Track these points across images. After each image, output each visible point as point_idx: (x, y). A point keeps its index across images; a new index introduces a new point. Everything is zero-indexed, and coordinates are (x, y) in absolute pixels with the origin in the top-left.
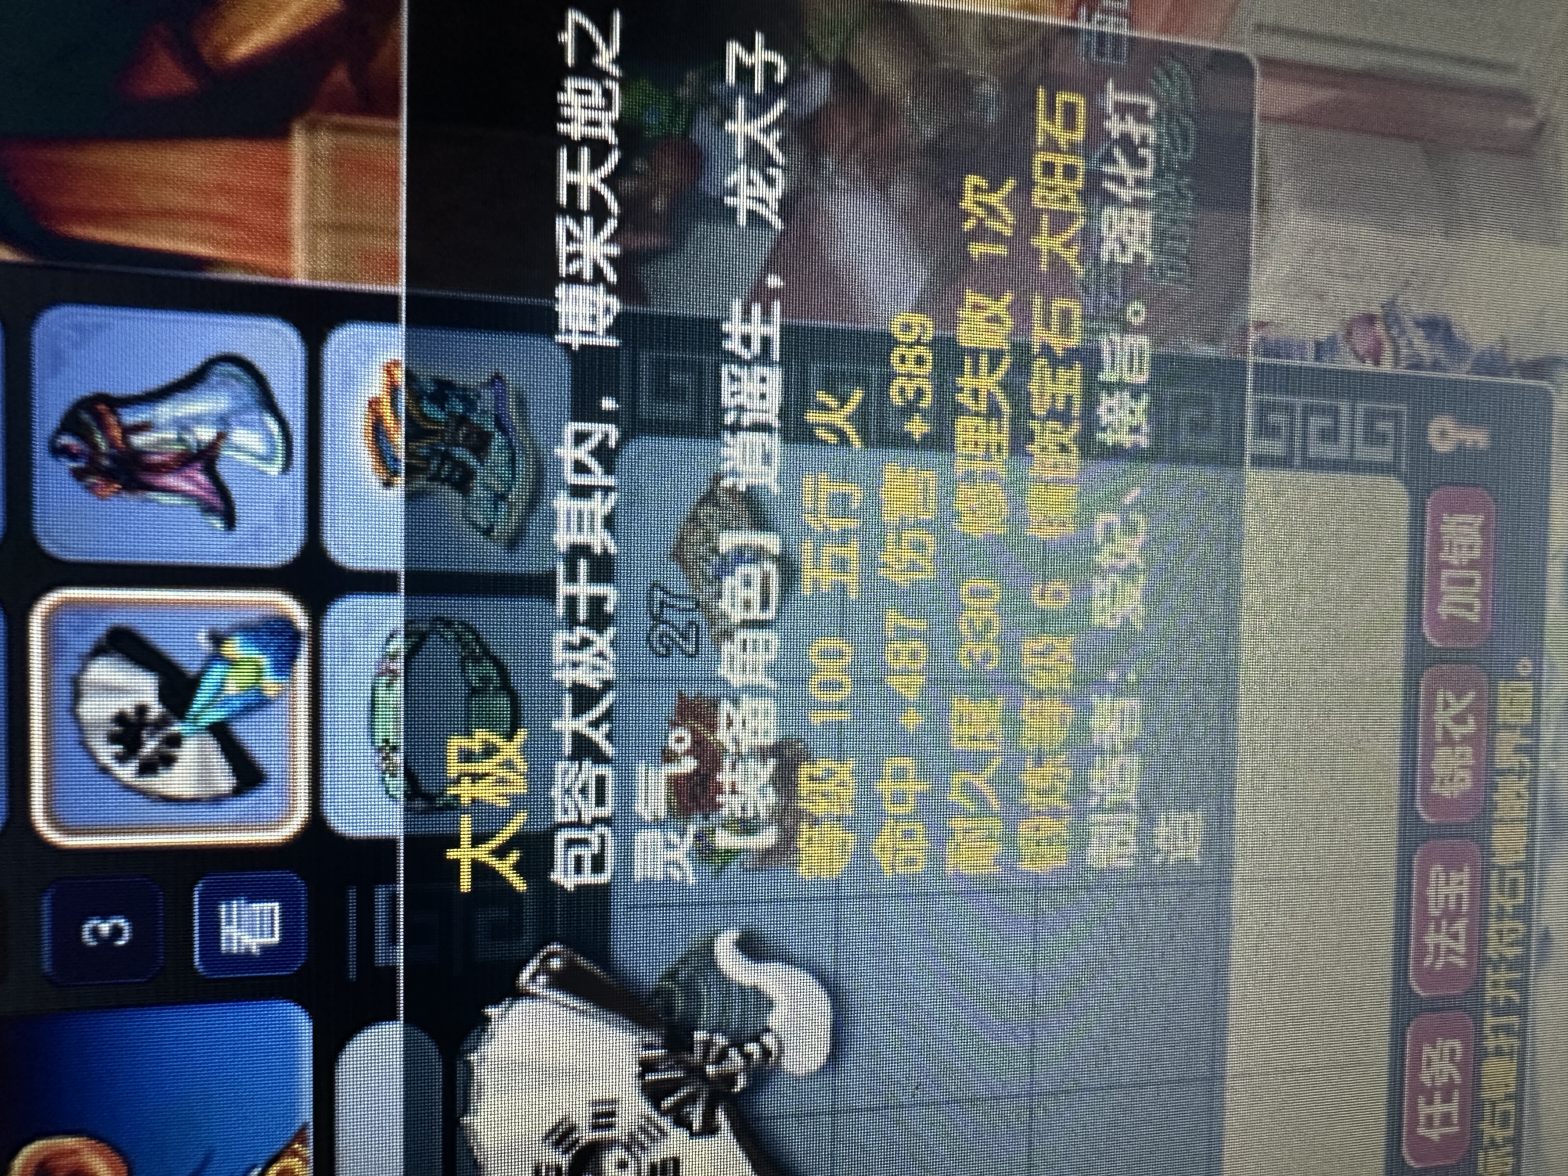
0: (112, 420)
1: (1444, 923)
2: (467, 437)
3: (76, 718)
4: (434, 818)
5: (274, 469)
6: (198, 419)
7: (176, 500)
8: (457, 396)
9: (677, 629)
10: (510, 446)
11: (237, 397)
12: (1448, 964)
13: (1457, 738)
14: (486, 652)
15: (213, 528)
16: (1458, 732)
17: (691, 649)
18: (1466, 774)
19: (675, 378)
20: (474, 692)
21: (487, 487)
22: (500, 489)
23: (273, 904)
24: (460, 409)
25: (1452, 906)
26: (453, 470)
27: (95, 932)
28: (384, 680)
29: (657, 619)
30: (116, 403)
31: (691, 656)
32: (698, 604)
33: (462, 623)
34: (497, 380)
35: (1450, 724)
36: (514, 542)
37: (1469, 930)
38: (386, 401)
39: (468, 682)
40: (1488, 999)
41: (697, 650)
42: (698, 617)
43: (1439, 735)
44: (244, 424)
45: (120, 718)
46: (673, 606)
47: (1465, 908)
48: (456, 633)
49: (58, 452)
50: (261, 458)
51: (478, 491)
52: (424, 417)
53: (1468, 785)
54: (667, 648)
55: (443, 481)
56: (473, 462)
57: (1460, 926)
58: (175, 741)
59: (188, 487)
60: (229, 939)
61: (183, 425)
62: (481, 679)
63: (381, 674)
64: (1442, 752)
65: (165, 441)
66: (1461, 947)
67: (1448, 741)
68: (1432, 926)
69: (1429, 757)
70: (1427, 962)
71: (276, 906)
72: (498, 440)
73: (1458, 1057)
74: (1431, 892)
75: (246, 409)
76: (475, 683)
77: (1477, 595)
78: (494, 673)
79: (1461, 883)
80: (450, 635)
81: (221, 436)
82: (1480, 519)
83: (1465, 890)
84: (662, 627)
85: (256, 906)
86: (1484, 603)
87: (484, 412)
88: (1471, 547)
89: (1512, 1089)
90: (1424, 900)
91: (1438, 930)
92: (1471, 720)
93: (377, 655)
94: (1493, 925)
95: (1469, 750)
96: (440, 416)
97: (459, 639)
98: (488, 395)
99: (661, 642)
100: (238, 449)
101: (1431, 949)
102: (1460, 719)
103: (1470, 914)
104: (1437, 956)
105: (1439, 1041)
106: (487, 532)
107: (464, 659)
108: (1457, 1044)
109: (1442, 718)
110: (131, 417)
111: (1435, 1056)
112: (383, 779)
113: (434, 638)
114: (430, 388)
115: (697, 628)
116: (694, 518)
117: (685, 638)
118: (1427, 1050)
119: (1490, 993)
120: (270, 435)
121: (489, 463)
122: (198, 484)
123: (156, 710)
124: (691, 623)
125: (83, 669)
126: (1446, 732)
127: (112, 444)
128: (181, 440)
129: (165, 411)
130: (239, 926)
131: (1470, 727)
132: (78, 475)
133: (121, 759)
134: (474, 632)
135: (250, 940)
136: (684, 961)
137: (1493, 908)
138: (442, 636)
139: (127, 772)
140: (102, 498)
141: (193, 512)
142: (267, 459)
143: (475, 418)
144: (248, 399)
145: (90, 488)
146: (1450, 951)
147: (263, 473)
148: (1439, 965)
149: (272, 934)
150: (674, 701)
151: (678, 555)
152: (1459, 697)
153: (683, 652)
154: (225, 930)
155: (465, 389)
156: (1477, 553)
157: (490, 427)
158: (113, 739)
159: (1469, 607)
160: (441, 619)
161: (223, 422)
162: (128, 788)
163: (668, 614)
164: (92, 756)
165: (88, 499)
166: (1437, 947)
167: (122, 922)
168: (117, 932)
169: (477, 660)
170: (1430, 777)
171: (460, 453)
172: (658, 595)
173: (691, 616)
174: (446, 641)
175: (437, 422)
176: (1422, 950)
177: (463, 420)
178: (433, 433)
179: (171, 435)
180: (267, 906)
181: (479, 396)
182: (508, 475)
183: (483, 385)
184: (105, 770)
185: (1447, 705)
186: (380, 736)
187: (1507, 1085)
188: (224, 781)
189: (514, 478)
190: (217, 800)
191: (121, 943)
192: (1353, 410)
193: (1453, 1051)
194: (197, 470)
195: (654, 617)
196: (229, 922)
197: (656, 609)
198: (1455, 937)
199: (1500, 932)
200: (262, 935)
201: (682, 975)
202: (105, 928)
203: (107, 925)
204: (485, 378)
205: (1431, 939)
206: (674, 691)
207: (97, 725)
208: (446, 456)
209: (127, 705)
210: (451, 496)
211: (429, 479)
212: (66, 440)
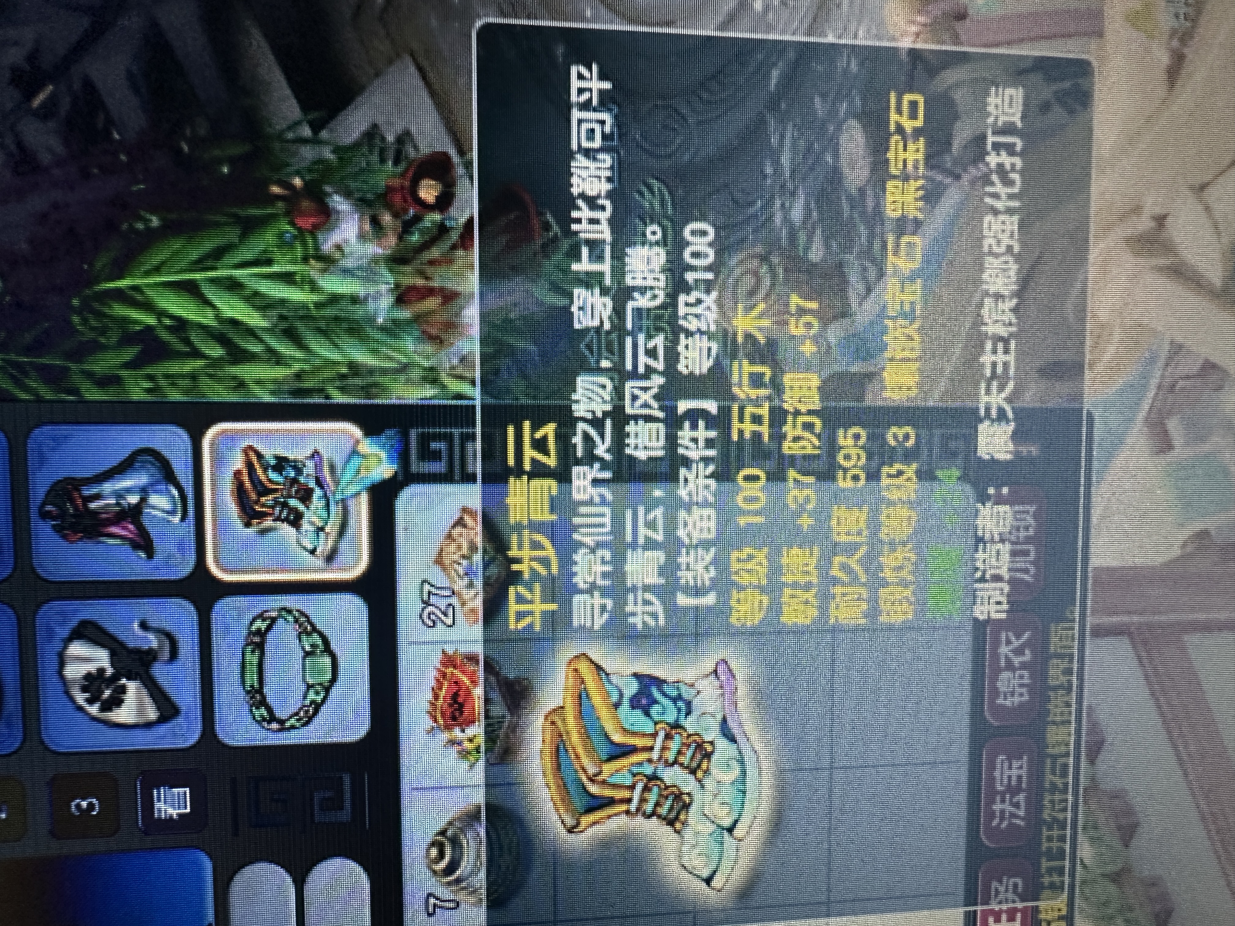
0: (76, 495)
1: (1008, 796)
2: (297, 492)
3: (62, 677)
4: (285, 734)
5: (176, 519)
6: (129, 490)
7: (118, 542)
8: (291, 466)
9: (440, 610)
10: (325, 496)
11: (152, 476)
12: (1010, 824)
13: (1017, 665)
14: (314, 629)
15: (141, 558)
16: (1017, 661)
17: (449, 621)
18: (1024, 690)
19: (434, 445)
20: (307, 654)
21: (312, 523)
22: (320, 524)
23: (185, 789)
24: (292, 474)
25: (1014, 782)
26: (288, 515)
27: (78, 806)
28: (249, 648)
29: (427, 603)
30: (76, 484)
31: (450, 626)
32: (453, 593)
33: (298, 611)
34: (315, 454)
35: (1011, 655)
36: (330, 558)
37: (1028, 800)
38: (245, 472)
39: (303, 648)
40: (1044, 849)
41: (454, 623)
42: (454, 601)
43: (1003, 663)
44: (156, 492)
45: (88, 676)
46: (436, 594)
47: (1024, 785)
48: (295, 617)
49: (45, 515)
50: (168, 512)
51: (306, 526)
52: (270, 481)
53: (1026, 698)
54: (434, 622)
55: (283, 521)
56: (301, 507)
57: (1021, 798)
58: (123, 690)
59: (123, 533)
60: (160, 810)
61: (119, 495)
62: (312, 646)
63: (247, 645)
64: (1005, 675)
65: (108, 505)
66: (1021, 813)
67: (1010, 666)
68: (998, 798)
69: (994, 679)
70: (995, 823)
71: (188, 789)
72: (318, 492)
73: (1020, 889)
74: (997, 774)
75: (157, 482)
76: (308, 648)
77: (1031, 562)
78: (319, 642)
79: (1021, 767)
80: (290, 618)
81: (143, 500)
82: (1032, 509)
83: (1024, 772)
84: (430, 609)
85: (175, 790)
86: (1038, 568)
87: (308, 475)
88: (1027, 528)
89: (1064, 912)
90: (991, 780)
91: (1003, 801)
92: (1027, 652)
93: (245, 632)
94: (1047, 797)
95: (1026, 673)
96: (280, 479)
97: (296, 621)
98: (310, 464)
99: (429, 618)
100: (154, 507)
101: (998, 814)
102: (1019, 652)
103: (1029, 790)
104: (1002, 819)
105: (1005, 879)
106: (313, 552)
107: (300, 633)
108: (1019, 881)
109: (1004, 650)
110: (87, 492)
111: (1002, 889)
112: (251, 711)
113: (280, 621)
114: (273, 462)
115: (454, 608)
116: (449, 536)
117: (445, 614)
118: (994, 884)
119: (1045, 845)
120: (173, 497)
121: (312, 507)
122: (130, 531)
123: (109, 671)
124: (450, 605)
125: (65, 648)
126: (1008, 660)
127: (76, 508)
128: (118, 504)
129: (108, 487)
130: (165, 803)
131: (1028, 656)
132: (58, 529)
133: (90, 701)
134: (307, 616)
135: (173, 811)
136: (450, 823)
137: (1047, 785)
138: (286, 619)
139: (94, 710)
140: (72, 542)
141: (127, 548)
142: (173, 512)
143: (302, 479)
144: (159, 476)
145: (65, 537)
146: (1013, 815)
147: (168, 521)
148: (1004, 825)
149: (186, 808)
150: (440, 656)
151: (439, 561)
152: (1018, 636)
153: (445, 624)
154: (157, 805)
155: (295, 461)
156: (1031, 532)
157: (312, 484)
158: (84, 689)
159: (1026, 571)
160: (284, 609)
161: (144, 491)
162: (94, 719)
163: (433, 600)
164: (72, 700)
165: (65, 544)
166: (1002, 812)
167: (94, 801)
168: (91, 806)
169: (309, 634)
170: (995, 692)
171: (293, 502)
172: (427, 587)
173: (450, 601)
174: (288, 622)
175: (278, 484)
176: (991, 815)
177: (294, 481)
178: (275, 491)
179: (113, 501)
180: (181, 790)
181: (305, 466)
182: (325, 514)
183: (307, 458)
184: (80, 709)
185: (1009, 642)
186: (248, 683)
187: (1059, 910)
188: (152, 714)
189: (329, 516)
190: (148, 725)
191: (95, 813)
192: (932, 435)
193: (1015, 886)
194: (129, 522)
195: (423, 602)
196: (159, 800)
197: (425, 597)
198: (1017, 805)
199: (1052, 802)
200: (179, 808)
201: (449, 833)
202: (84, 804)
203: (86, 802)
204: (309, 453)
205: (997, 807)
206: (439, 648)
207: (74, 681)
208: (285, 505)
209: (91, 668)
210: (287, 530)
211: (273, 520)
212: (49, 508)
